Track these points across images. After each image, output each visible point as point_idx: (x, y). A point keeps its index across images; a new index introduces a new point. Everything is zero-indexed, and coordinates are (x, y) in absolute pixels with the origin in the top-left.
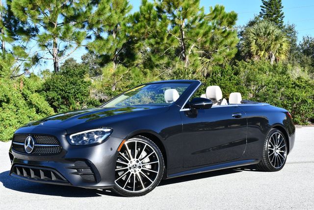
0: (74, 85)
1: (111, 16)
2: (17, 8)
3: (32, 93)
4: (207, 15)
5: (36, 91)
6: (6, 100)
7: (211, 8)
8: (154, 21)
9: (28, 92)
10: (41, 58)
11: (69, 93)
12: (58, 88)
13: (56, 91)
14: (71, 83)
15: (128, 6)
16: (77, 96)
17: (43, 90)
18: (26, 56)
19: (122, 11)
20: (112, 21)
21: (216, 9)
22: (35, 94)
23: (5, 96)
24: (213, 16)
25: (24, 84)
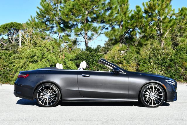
0: (92, 56)
1: (117, 17)
2: (63, 15)
3: (69, 61)
4: (177, 14)
5: (71, 60)
6: (54, 65)
7: (179, 9)
8: (141, 19)
9: (67, 60)
10: (78, 41)
11: (89, 61)
12: (83, 58)
13: (82, 60)
14: (90, 55)
15: (128, 10)
16: (93, 63)
17: (75, 59)
18: (69, 40)
19: (125, 13)
20: (117, 20)
21: (182, 10)
22: (70, 62)
23: (54, 62)
24: (180, 14)
25: (65, 56)
